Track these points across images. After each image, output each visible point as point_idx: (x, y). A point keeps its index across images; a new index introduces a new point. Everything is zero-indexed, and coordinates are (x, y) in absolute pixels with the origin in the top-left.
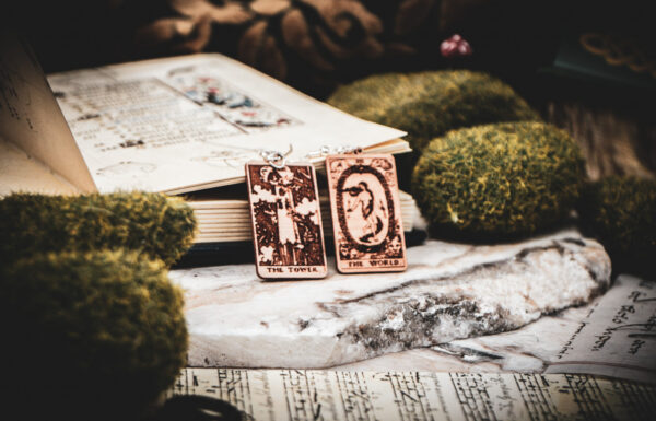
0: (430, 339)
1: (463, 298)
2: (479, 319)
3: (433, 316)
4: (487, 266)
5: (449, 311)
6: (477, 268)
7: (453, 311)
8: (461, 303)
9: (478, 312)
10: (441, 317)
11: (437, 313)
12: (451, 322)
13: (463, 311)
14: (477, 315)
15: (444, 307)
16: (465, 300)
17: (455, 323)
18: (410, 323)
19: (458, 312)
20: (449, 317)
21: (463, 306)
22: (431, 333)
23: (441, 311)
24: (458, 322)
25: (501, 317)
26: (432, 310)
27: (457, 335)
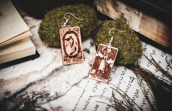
0: (34, 107)
1: (44, 92)
2: (50, 97)
3: (35, 100)
4: (57, 70)
5: (40, 97)
6: (53, 72)
7: (41, 97)
8: (44, 94)
9: (50, 95)
10: (37, 100)
11: (36, 98)
12: (41, 100)
13: (44, 96)
14: (49, 96)
15: (38, 96)
16: (45, 93)
17: (42, 100)
18: (26, 105)
19: (43, 97)
20: (40, 99)
21: (45, 95)
22: (34, 105)
23: (37, 98)
24: (43, 99)
25: (57, 95)
26: (34, 98)
27: (43, 103)
